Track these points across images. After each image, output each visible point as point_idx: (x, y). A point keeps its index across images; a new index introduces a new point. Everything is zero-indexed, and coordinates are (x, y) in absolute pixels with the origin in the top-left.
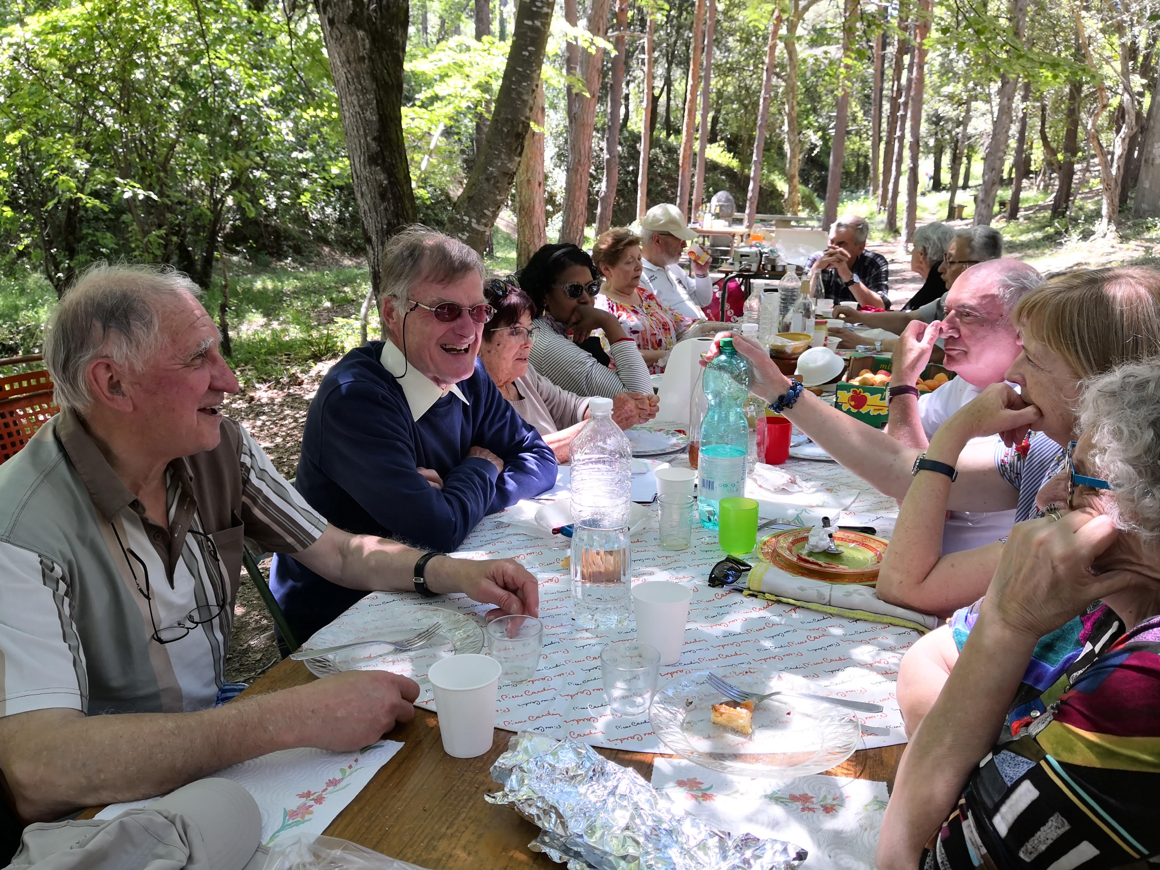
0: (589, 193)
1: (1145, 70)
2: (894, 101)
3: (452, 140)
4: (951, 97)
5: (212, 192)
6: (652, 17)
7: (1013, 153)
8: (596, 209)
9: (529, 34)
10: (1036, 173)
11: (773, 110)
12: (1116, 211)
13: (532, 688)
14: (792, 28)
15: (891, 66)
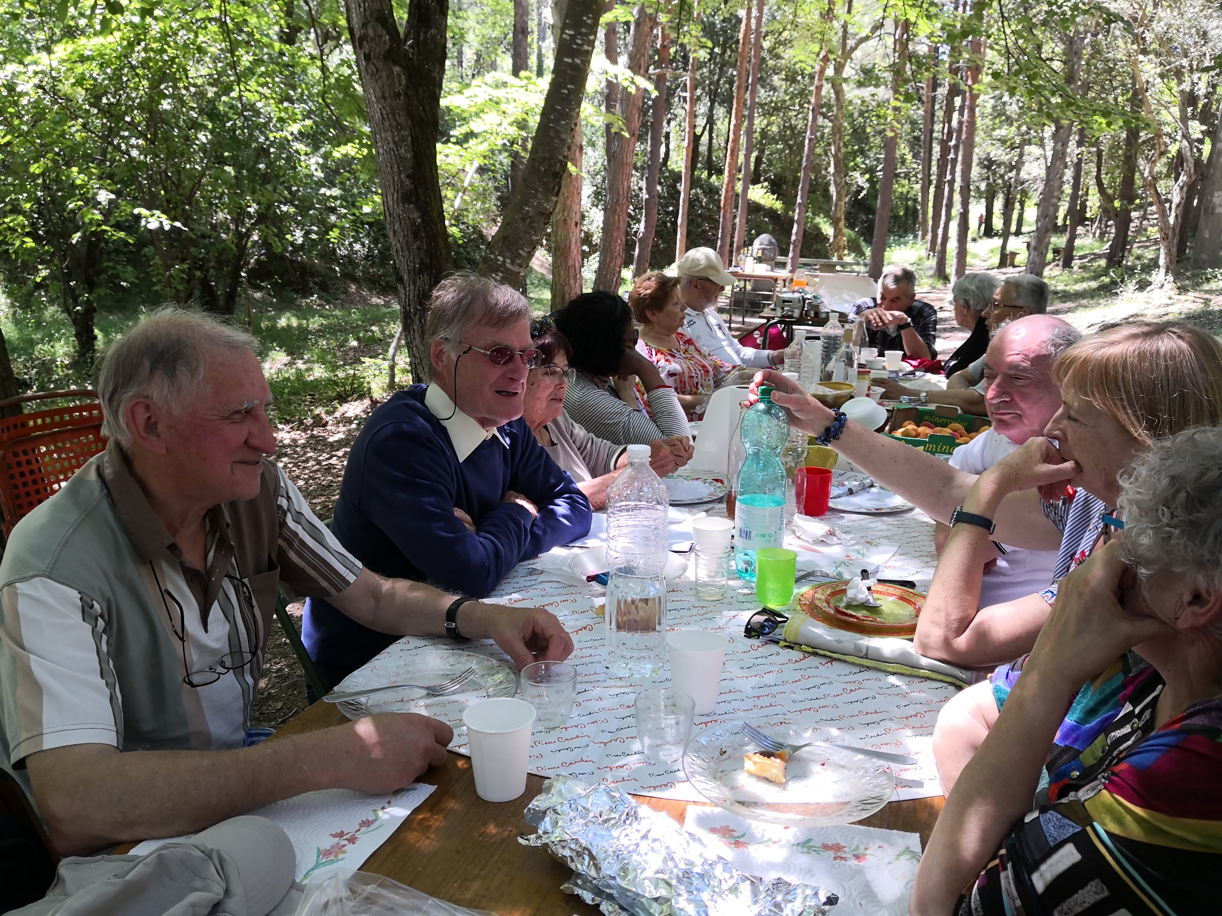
0: (627, 234)
1: (1205, 116)
2: (944, 144)
3: (486, 177)
4: (1003, 141)
5: (237, 227)
6: (695, 55)
7: (1068, 199)
8: (634, 250)
9: (569, 72)
10: (1092, 221)
11: (818, 151)
12: (1175, 261)
13: (565, 735)
14: (839, 69)
15: (941, 108)
